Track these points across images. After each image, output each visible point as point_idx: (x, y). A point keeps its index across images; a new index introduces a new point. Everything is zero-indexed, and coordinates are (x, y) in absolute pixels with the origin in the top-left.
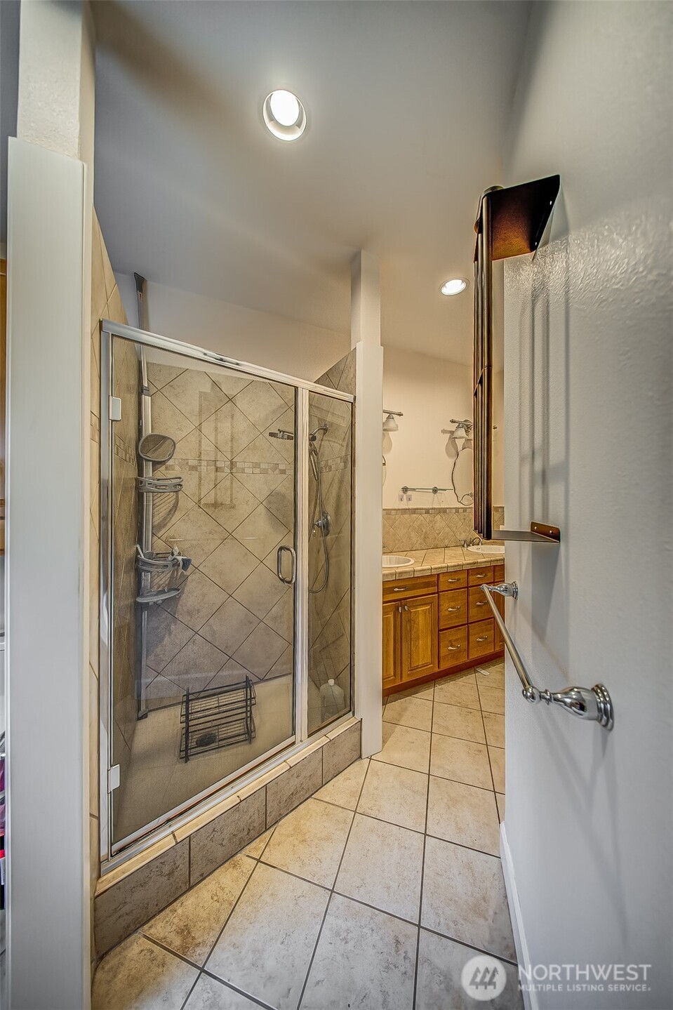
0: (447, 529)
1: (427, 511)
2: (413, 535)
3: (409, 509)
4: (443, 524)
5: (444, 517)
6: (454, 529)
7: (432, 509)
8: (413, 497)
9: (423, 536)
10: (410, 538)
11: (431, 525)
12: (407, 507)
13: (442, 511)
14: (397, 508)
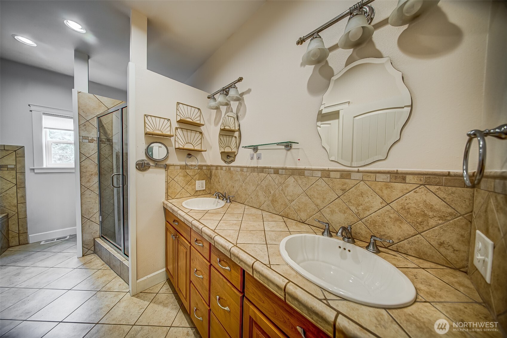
0: (304, 199)
1: (276, 171)
2: (260, 193)
3: (257, 168)
4: (299, 190)
5: (300, 182)
6: (319, 202)
7: (283, 169)
8: (262, 156)
9: (270, 198)
10: (257, 196)
11: (281, 187)
12: (256, 165)
13: (299, 173)
14: (248, 165)
